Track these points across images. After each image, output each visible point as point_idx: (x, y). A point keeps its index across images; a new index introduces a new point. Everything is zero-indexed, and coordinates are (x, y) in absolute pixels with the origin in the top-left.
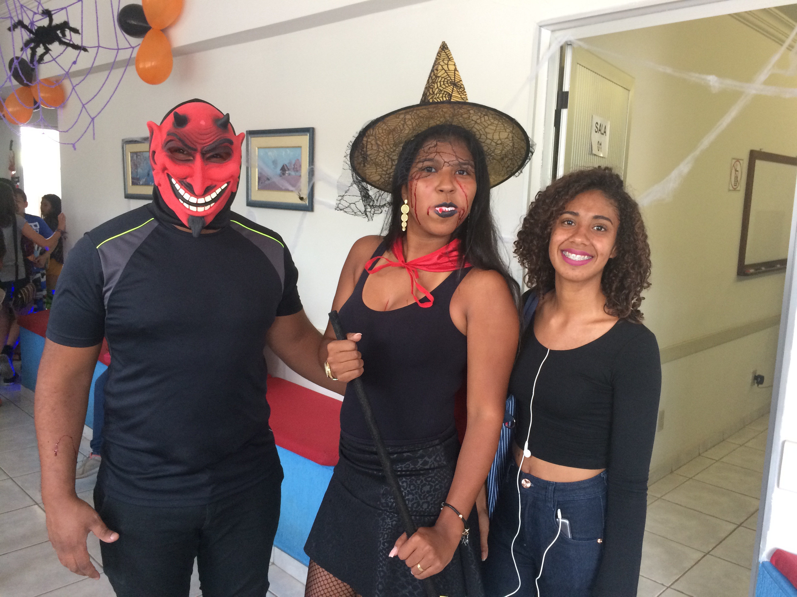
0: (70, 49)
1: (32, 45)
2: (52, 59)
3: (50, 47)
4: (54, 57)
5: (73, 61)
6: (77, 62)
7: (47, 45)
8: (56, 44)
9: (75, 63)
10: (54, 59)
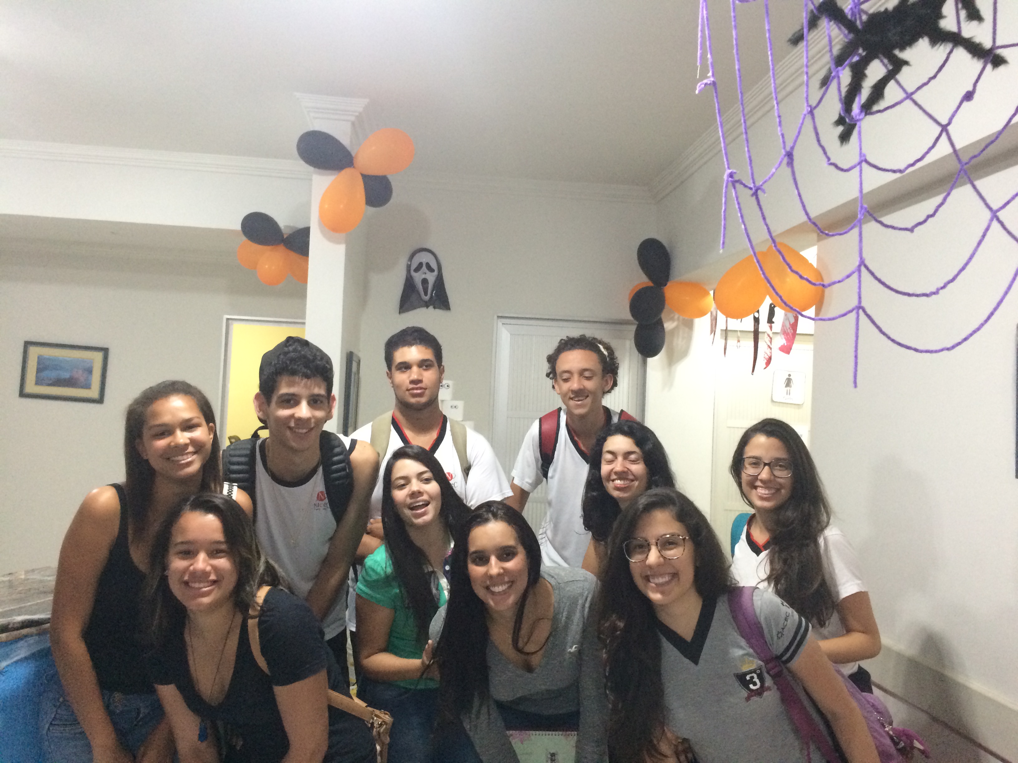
0: (961, 54)
1: (856, 59)
2: (904, 95)
3: (905, 55)
4: (910, 90)
5: (963, 93)
6: (976, 96)
7: (897, 52)
8: (923, 43)
9: (969, 96)
10: (909, 96)
